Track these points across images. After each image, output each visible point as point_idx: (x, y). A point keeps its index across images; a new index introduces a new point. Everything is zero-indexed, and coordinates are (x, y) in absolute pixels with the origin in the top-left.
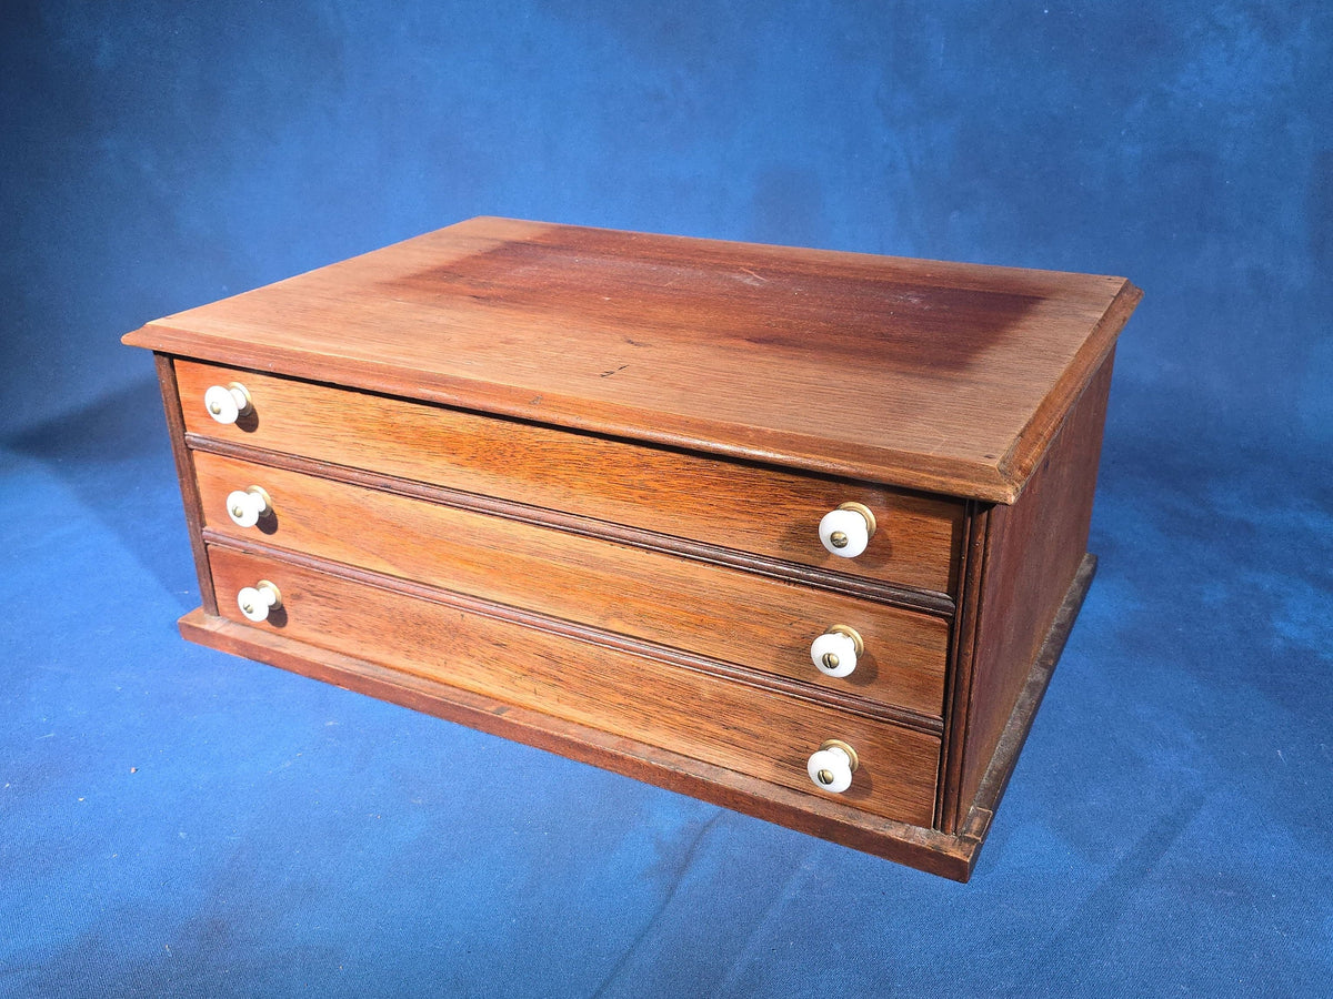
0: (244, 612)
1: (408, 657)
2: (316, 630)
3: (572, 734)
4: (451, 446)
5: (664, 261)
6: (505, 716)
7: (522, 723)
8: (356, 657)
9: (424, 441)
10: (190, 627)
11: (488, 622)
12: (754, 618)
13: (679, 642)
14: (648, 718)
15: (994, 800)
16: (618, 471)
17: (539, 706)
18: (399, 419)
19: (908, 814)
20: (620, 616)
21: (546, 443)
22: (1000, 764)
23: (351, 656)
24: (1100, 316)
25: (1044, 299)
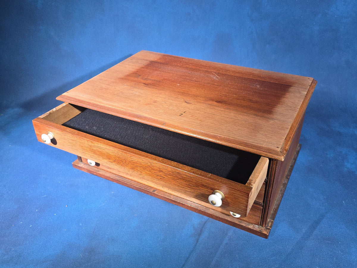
0: (89, 164)
3: (172, 198)
5: (193, 70)
6: (155, 192)
8: (118, 175)
10: (75, 165)
15: (273, 218)
19: (254, 222)
22: (276, 207)
23: (116, 174)
24: (306, 93)
25: (292, 86)
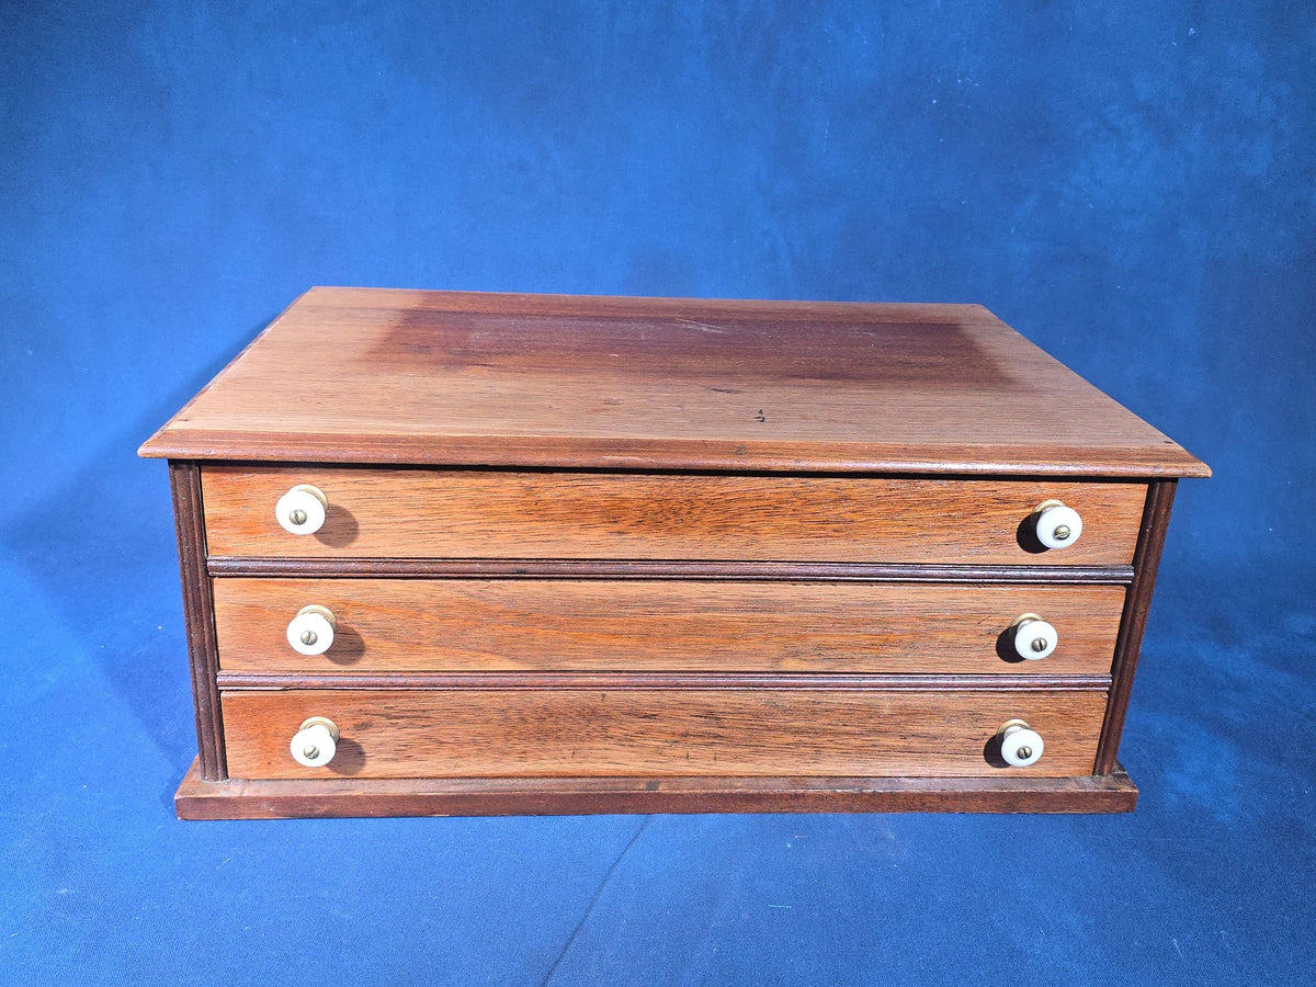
1: (522, 759)
2: (386, 760)
4: (613, 514)
7: (685, 791)
9: (579, 513)
11: (635, 696)
12: (943, 625)
13: (860, 665)
14: (818, 750)
16: (812, 509)
17: (693, 770)
18: (547, 496)
19: (1073, 769)
20: (796, 655)
21: (731, 494)
